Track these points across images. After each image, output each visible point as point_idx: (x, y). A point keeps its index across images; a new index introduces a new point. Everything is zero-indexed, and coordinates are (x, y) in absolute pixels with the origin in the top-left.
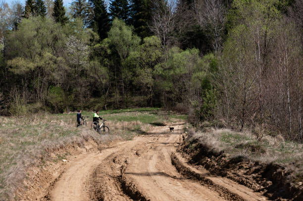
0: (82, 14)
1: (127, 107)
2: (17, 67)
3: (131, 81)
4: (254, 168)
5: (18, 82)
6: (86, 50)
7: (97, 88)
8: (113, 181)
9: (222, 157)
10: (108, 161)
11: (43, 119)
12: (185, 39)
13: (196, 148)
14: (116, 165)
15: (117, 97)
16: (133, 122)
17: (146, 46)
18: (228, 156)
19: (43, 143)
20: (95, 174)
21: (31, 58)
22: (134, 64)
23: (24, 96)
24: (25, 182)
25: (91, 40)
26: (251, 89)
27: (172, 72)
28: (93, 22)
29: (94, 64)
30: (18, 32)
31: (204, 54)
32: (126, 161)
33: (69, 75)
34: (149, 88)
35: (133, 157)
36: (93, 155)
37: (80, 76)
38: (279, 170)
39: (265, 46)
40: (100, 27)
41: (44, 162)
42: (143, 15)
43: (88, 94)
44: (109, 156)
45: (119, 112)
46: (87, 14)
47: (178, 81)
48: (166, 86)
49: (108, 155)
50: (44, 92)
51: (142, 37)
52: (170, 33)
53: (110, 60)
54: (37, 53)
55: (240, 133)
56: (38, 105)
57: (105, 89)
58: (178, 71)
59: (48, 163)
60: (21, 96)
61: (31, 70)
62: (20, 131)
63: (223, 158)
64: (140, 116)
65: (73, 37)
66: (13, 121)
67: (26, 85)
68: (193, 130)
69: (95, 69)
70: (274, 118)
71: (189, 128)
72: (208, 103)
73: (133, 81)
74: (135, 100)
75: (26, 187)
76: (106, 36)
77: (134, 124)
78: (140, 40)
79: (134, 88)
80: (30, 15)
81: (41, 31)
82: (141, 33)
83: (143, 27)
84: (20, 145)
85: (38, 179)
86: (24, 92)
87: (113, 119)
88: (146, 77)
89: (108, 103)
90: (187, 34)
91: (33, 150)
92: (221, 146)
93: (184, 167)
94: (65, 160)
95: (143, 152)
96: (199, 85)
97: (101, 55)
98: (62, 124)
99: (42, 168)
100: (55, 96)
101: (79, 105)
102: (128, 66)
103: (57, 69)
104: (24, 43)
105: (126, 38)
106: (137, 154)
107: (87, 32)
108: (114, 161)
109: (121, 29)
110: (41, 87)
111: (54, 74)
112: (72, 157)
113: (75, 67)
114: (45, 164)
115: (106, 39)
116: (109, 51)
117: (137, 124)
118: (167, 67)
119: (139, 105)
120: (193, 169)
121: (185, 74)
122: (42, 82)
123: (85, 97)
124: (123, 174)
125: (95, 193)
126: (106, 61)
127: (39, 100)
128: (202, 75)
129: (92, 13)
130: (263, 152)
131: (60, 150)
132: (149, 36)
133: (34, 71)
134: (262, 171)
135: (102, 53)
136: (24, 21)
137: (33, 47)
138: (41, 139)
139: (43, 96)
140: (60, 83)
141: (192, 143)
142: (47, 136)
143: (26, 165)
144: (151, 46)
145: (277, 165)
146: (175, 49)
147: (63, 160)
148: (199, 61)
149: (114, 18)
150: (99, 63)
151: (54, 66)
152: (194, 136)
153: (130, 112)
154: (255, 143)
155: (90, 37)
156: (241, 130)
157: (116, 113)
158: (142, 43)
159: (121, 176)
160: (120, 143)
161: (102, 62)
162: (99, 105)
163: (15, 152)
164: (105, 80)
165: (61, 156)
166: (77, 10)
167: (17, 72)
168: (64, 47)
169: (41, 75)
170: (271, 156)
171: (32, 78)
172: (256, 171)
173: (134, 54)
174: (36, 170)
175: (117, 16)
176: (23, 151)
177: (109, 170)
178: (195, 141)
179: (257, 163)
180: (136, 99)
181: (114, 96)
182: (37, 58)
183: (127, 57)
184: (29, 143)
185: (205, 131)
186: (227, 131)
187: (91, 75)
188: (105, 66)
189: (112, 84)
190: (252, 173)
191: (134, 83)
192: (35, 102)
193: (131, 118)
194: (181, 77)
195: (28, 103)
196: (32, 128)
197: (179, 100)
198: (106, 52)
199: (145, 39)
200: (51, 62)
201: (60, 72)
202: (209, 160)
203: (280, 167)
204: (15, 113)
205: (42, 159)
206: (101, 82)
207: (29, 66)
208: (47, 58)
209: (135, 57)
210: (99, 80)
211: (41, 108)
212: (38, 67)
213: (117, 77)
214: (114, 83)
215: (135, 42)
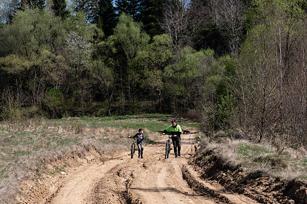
0: (85, 7)
1: (133, 113)
2: (11, 65)
3: (138, 84)
4: (275, 185)
5: (12, 82)
6: (88, 49)
7: (100, 91)
8: (118, 197)
9: (239, 171)
10: (112, 174)
11: (39, 124)
12: (199, 38)
13: (210, 161)
14: (121, 178)
15: (122, 101)
17: (155, 45)
18: (246, 171)
19: (38, 153)
20: (97, 189)
21: (27, 56)
22: (143, 65)
23: (18, 99)
24: (18, 198)
25: (94, 37)
26: (271, 96)
27: (184, 75)
28: (97, 17)
29: (97, 64)
30: (13, 26)
31: (220, 56)
32: (132, 175)
33: (69, 76)
34: (158, 92)
35: (140, 169)
36: (94, 167)
37: (82, 77)
38: (303, 187)
39: (287, 48)
40: (105, 22)
42: (153, 10)
43: (90, 98)
44: (113, 169)
45: (125, 119)
46: (90, 7)
47: (191, 84)
48: (177, 90)
49: (111, 167)
50: (41, 94)
51: (152, 35)
52: (183, 31)
53: (116, 60)
54: (33, 50)
55: (259, 145)
56: (34, 109)
57: (109, 92)
58: (190, 74)
59: (44, 176)
60: (15, 98)
61: (26, 69)
62: (13, 139)
63: (240, 173)
64: (147, 123)
65: (74, 33)
66: (5, 126)
67: (20, 86)
68: (206, 139)
69: (99, 70)
70: (296, 128)
71: (202, 137)
72: (223, 110)
73: (141, 84)
74: (142, 105)
76: (112, 34)
78: (149, 38)
79: (142, 92)
80: (27, 7)
81: (38, 25)
82: (151, 30)
83: (152, 23)
84: (13, 155)
85: (32, 195)
86: (18, 94)
87: (117, 126)
88: (155, 80)
89: (112, 107)
90: (201, 33)
91: (27, 161)
92: (238, 159)
93: (197, 182)
94: (63, 173)
95: (150, 165)
96: (214, 90)
97: (105, 54)
98: (60, 131)
99: (37, 181)
100: (53, 99)
101: (80, 109)
102: (135, 68)
103: (56, 69)
104: (19, 38)
105: (133, 36)
106: (144, 166)
107: (90, 27)
108: (118, 174)
109: (128, 25)
110: (37, 89)
111: (52, 74)
112: (71, 170)
113: (76, 67)
114: (41, 177)
115: (112, 36)
116: (114, 50)
118: (178, 69)
119: (147, 111)
120: (207, 184)
121: (198, 77)
122: (38, 83)
123: (86, 101)
124: (129, 189)
126: (111, 61)
127: (35, 103)
128: (217, 78)
129: (96, 6)
130: (285, 166)
131: (58, 161)
132: (159, 34)
133: (29, 70)
134: (283, 189)
135: (107, 52)
136: (19, 13)
137: (29, 44)
138: (36, 148)
139: (39, 99)
140: (58, 85)
141: (205, 155)
142: (44, 145)
144: (161, 45)
145: (300, 182)
146: (188, 49)
147: (61, 172)
148: (214, 63)
149: (120, 13)
150: (103, 63)
151: (52, 65)
152: (207, 147)
153: (136, 118)
154: (275, 156)
155: (93, 34)
156: (259, 142)
157: (121, 119)
158: (151, 41)
159: (126, 192)
161: (106, 62)
162: (103, 109)
163: (7, 164)
164: (109, 82)
165: (59, 167)
166: (80, 3)
167: (10, 71)
168: (64, 44)
169: (37, 75)
170: (293, 171)
171: (27, 78)
172: (276, 188)
173: (142, 53)
174: (30, 184)
175: (124, 11)
177: (113, 185)
178: (209, 153)
179: (277, 180)
180: (144, 103)
181: (119, 100)
182: (34, 56)
183: (134, 57)
184: (23, 153)
185: (219, 142)
186: (244, 142)
187: (94, 76)
188: (109, 66)
189: (117, 87)
190: (272, 191)
191: (141, 86)
192: (31, 105)
193: (138, 125)
194: (194, 80)
195: (22, 106)
196: (26, 136)
197: (191, 106)
198: (111, 50)
199: (154, 37)
200: (49, 61)
201: (59, 73)
202: (224, 174)
203: (304, 184)
204: (7, 118)
205: (37, 171)
206: (104, 84)
207: (24, 64)
208: (45, 57)
209: (143, 57)
210: (103, 82)
211: (37, 112)
212: (34, 66)
213: (123, 79)
214: (119, 86)
215: (144, 40)
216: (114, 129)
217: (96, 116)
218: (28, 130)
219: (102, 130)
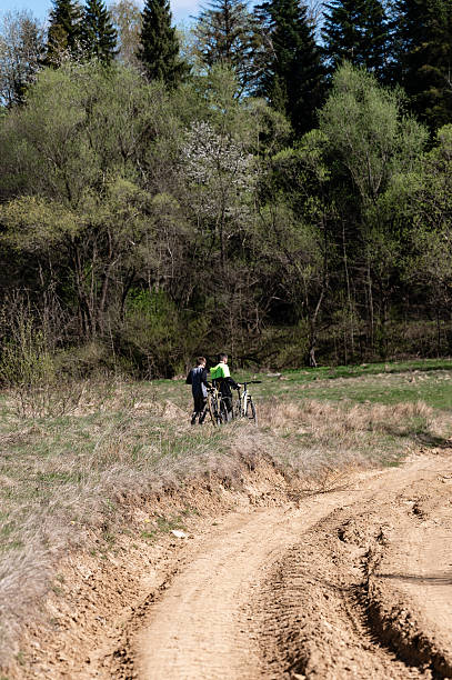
0: (233, 50)
1: (383, 358)
2: (23, 228)
3: (396, 272)
5: (28, 276)
6: (247, 171)
7: (282, 294)
8: (339, 601)
10: (322, 535)
11: (108, 396)
14: (349, 547)
15: (349, 323)
16: (402, 406)
17: (444, 155)
19: (108, 476)
20: (278, 579)
21: (70, 198)
22: (407, 213)
23: (46, 322)
24: (51, 606)
25: (262, 136)
28: (272, 78)
29: (274, 214)
30: (27, 114)
32: (381, 536)
33: (191, 254)
35: (405, 520)
36: (271, 514)
37: (229, 255)
40: (292, 92)
41: (111, 540)
42: (434, 51)
43: (254, 316)
44: (326, 520)
45: (359, 374)
46: (250, 50)
49: (320, 515)
50: (111, 308)
51: (432, 126)
53: (327, 202)
54: (86, 181)
56: (93, 351)
57: (310, 297)
59: (126, 541)
60: (38, 322)
61: (67, 236)
62: (35, 439)
64: (426, 385)
65: (204, 128)
66: (9, 404)
67: (52, 287)
69: (278, 233)
73: (403, 270)
74: (408, 334)
75: (55, 622)
76: (316, 126)
77: (405, 412)
78: (424, 134)
79: (407, 295)
80: (65, 55)
81: (97, 108)
82: (429, 110)
83: (434, 90)
84: (34, 485)
85: (92, 596)
86: (46, 310)
87: (336, 396)
88: (444, 257)
89: (321, 342)
91: (75, 501)
94: (179, 533)
95: (435, 506)
97: (295, 186)
98: (171, 413)
99: (105, 558)
100: (147, 322)
102: (386, 223)
103: (153, 235)
104: (47, 146)
105: (377, 129)
106: (416, 512)
107: (249, 108)
108: (341, 536)
109: (361, 98)
110: (100, 294)
111: (142, 250)
112: (204, 524)
113: (212, 227)
114: (116, 546)
115: (314, 132)
116: (322, 173)
117: (417, 414)
119: (425, 350)
122: (103, 276)
123: (245, 326)
124: (373, 578)
125: (280, 642)
126: (314, 205)
127: (95, 334)
129: (267, 46)
131: (165, 500)
133: (77, 240)
135: (302, 179)
136: (45, 76)
137: (75, 163)
138: (103, 463)
139: (107, 322)
140: (162, 280)
142: (123, 454)
143: (53, 549)
147: (175, 532)
149: (337, 63)
150: (291, 213)
151: (143, 224)
153: (392, 372)
155: (259, 128)
157: (346, 375)
158: (431, 144)
159: (365, 586)
160: (362, 476)
161: (298, 209)
162: (292, 349)
163: (17, 508)
164: (309, 269)
165: (169, 518)
166: (218, 38)
167: (22, 243)
168: (176, 161)
169: (101, 254)
171: (72, 265)
173: (406, 180)
174: (86, 566)
175: (348, 56)
176: (44, 503)
177: (324, 565)
180: (414, 329)
181: (339, 319)
182: (89, 199)
183: (382, 190)
184: (64, 478)
187: (266, 251)
188: (308, 221)
189: (333, 282)
191: (403, 278)
192: (83, 341)
193: (397, 393)
195: (58, 344)
196: (72, 430)
198: (313, 175)
199: (441, 132)
200: (133, 211)
201: (162, 244)
204: (16, 377)
205: (105, 528)
206: (296, 274)
207: (60, 222)
208: (121, 199)
209: (409, 191)
210: (291, 269)
211: (101, 361)
212: (90, 226)
213: (349, 255)
214: (340, 277)
215: (409, 140)
216: (327, 406)
217: (275, 369)
218: (77, 413)
219: (293, 409)
